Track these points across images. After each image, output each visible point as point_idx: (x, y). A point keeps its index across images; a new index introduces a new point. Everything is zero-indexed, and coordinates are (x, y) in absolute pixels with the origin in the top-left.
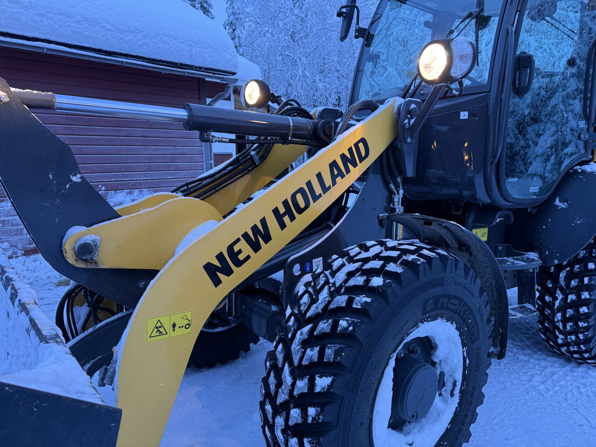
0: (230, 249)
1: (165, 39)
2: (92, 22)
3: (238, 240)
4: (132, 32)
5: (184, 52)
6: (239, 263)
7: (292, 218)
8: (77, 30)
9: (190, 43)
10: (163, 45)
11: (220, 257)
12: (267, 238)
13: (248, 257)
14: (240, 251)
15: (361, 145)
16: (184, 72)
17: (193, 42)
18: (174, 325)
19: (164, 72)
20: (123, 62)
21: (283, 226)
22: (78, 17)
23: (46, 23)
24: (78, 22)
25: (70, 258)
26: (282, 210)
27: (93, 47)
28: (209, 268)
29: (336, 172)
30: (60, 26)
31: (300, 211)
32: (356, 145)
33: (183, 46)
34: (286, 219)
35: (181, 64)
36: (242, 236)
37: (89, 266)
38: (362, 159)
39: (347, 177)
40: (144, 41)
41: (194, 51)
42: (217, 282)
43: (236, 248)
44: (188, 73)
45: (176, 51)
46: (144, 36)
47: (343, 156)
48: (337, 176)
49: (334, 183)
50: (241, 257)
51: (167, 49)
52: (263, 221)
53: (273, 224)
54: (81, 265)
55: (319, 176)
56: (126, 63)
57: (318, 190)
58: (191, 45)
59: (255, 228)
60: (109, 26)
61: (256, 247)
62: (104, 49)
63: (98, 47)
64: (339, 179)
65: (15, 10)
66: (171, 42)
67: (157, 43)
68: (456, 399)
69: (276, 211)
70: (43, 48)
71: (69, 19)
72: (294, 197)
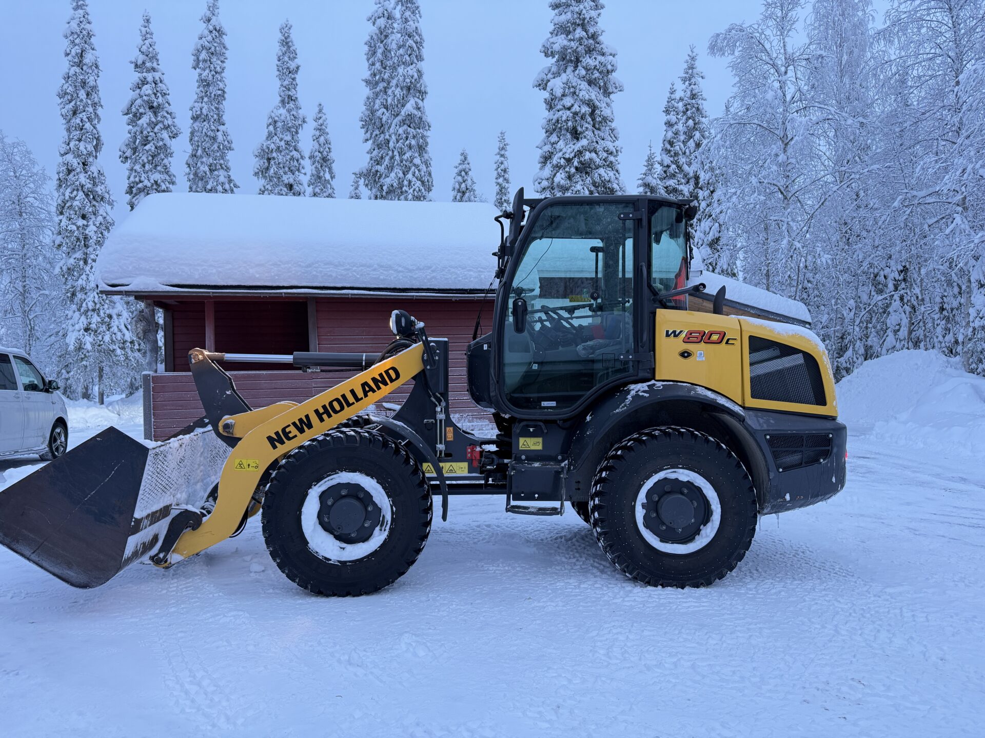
0: (284, 430)
1: (453, 270)
2: (387, 267)
3: (289, 426)
4: (420, 269)
5: (472, 279)
6: (289, 439)
7: (330, 416)
8: (374, 276)
9: (479, 269)
10: (450, 276)
11: (277, 433)
12: (310, 426)
13: (296, 436)
14: (290, 432)
15: (391, 372)
16: (474, 297)
17: (482, 268)
18: (249, 465)
19: (453, 299)
20: (413, 296)
21: (322, 420)
22: (376, 266)
23: (350, 275)
24: (375, 270)
25: (221, 429)
26: (321, 411)
27: (389, 287)
28: (270, 439)
29: (367, 389)
30: (362, 275)
31: (336, 412)
32: (387, 372)
33: (472, 273)
34: (325, 416)
35: (471, 290)
36: (292, 423)
37: (229, 435)
38: (392, 381)
39: (378, 392)
40: (432, 275)
41: (483, 276)
42: (275, 447)
43: (287, 430)
44: (478, 297)
45: (465, 279)
46: (432, 271)
47: (374, 379)
48: (369, 391)
49: (366, 396)
50: (291, 435)
51: (455, 278)
52: (307, 417)
53: (314, 419)
54: (225, 434)
55: (352, 392)
56: (417, 296)
57: (351, 399)
58: (480, 271)
59: (301, 420)
60: (400, 269)
61: (302, 431)
62: (398, 287)
63: (392, 286)
64: (370, 394)
65: (328, 270)
66: (459, 272)
67: (444, 275)
68: (386, 533)
69: (317, 411)
70: (348, 294)
71: (368, 269)
72: (331, 404)
